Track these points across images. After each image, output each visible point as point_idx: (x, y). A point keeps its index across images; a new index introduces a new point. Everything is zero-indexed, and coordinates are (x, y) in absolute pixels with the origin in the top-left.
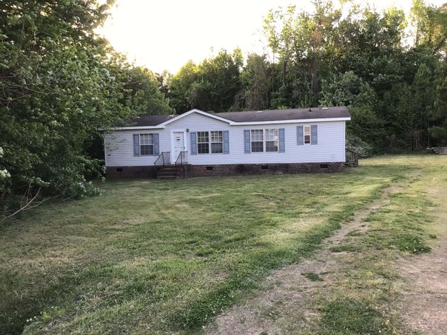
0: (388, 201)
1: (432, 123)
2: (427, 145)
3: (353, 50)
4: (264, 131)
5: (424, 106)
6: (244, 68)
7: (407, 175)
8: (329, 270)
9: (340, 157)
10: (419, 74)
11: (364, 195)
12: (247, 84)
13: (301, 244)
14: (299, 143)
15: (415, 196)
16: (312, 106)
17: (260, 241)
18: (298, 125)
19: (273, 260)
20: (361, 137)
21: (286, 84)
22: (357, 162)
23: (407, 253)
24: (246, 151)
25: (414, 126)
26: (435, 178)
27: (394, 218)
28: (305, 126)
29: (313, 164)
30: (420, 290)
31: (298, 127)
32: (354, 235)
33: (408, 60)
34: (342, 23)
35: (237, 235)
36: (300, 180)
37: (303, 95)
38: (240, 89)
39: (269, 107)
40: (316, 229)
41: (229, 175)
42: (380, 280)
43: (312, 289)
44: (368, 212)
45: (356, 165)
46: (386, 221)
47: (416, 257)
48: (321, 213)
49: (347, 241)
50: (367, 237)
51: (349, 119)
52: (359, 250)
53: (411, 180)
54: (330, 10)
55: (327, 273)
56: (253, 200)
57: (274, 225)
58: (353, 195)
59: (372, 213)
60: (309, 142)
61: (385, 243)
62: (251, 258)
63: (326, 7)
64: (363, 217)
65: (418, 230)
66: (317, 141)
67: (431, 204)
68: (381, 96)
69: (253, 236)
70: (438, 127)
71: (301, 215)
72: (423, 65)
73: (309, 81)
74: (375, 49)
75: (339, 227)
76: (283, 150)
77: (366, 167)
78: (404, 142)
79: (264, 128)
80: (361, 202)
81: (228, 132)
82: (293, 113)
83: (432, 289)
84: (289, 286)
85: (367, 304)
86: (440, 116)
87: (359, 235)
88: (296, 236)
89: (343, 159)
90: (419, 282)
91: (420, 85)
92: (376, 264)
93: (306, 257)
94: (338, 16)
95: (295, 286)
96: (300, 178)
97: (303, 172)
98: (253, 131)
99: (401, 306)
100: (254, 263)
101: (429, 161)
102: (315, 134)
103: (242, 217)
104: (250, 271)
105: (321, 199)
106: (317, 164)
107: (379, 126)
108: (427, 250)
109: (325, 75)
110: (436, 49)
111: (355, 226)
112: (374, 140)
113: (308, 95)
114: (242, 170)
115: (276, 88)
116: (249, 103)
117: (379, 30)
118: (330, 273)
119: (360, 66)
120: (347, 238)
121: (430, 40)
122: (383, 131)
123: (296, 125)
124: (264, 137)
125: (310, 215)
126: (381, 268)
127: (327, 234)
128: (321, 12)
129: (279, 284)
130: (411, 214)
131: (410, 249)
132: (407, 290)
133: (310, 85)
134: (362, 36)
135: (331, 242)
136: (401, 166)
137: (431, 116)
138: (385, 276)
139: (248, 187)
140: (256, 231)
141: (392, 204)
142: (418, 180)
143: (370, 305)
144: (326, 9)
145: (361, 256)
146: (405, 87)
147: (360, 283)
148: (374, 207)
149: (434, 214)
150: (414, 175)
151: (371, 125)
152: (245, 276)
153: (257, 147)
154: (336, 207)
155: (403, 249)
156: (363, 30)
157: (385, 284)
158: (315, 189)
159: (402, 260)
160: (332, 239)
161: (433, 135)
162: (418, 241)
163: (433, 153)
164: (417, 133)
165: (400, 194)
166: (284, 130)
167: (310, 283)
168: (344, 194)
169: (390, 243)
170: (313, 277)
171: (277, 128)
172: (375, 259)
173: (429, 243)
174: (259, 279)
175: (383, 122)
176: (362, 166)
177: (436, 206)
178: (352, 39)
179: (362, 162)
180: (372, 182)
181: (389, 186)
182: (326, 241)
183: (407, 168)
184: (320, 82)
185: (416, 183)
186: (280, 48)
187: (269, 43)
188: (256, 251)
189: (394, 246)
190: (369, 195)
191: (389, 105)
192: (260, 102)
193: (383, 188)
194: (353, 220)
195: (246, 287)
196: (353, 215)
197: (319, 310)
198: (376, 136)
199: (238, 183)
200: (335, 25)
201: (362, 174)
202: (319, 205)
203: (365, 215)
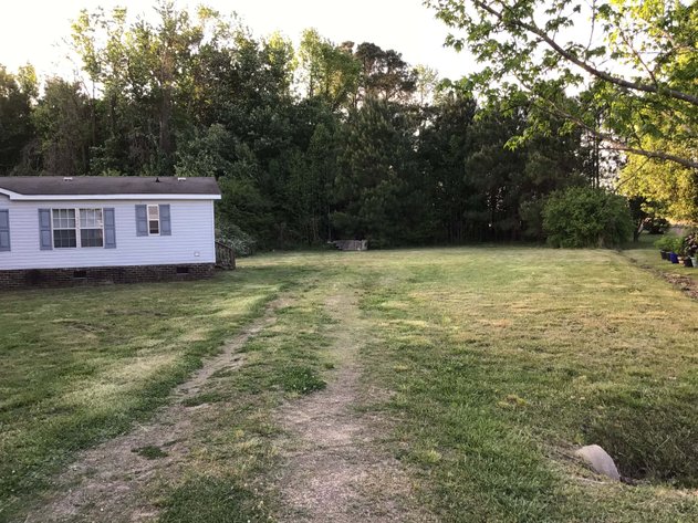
0: (274, 320)
1: (334, 208)
2: (327, 238)
3: (223, 93)
4: (77, 213)
5: (321, 182)
6: (39, 101)
7: (301, 281)
8: (177, 437)
9: (208, 255)
10: (316, 138)
11: (242, 313)
12: (46, 129)
13: (135, 401)
14: (141, 233)
15: (310, 310)
16: (161, 174)
17: (62, 404)
18: (138, 203)
19: (84, 433)
20: (240, 225)
21: (116, 134)
22: (233, 262)
23: (295, 394)
24: (44, 246)
25: (310, 211)
26: (336, 284)
27: (279, 344)
28: (149, 205)
29: (165, 266)
30: (309, 446)
31: (138, 207)
32: (221, 376)
33: (300, 117)
34: (204, 48)
35: (18, 398)
36: (144, 294)
37: (146, 156)
38: (33, 137)
39: (87, 171)
40: (162, 372)
41: (10, 288)
42: (254, 441)
43: (149, 473)
44: (245, 338)
45: (232, 267)
46: (269, 349)
47: (307, 398)
48: (173, 345)
49: (210, 386)
50: (240, 376)
51: (219, 197)
52: (227, 398)
53: (306, 287)
54: (184, 27)
55: (174, 442)
56: (55, 333)
57: (91, 372)
58: (225, 313)
59: (251, 339)
60: (157, 232)
61: (265, 382)
62: (43, 435)
63: (180, 20)
64: (237, 346)
65: (312, 358)
66: (170, 231)
67: (329, 321)
68: (265, 166)
69: (49, 396)
70: (341, 213)
71: (138, 352)
72: (321, 125)
73: (156, 132)
74: (254, 95)
75: (200, 366)
76: (112, 245)
77: (246, 270)
78: (297, 233)
79: (77, 207)
80: (235, 324)
81: (7, 211)
82: (129, 184)
83: (324, 442)
84: (110, 474)
85: (233, 482)
86: (343, 198)
87: (229, 374)
88: (128, 386)
89: (212, 259)
90: (309, 436)
91: (318, 153)
92: (251, 417)
93: (143, 421)
94: (197, 37)
95: (120, 472)
96: (143, 291)
97: (147, 281)
98: (56, 211)
99: (280, 475)
100: (48, 444)
101: (331, 259)
102: (166, 219)
103: (30, 363)
104: (36, 460)
105: (176, 322)
106: (171, 266)
107: (265, 210)
108: (321, 387)
109: (181, 125)
110: (336, 106)
111: (225, 361)
112: (257, 229)
113: (156, 155)
114: (36, 280)
115: (99, 140)
116: (50, 161)
117: (259, 67)
118: (180, 440)
119: (233, 119)
120: (210, 381)
121: (328, 92)
122: (270, 217)
123: (133, 204)
124: (78, 222)
125: (155, 350)
126: (257, 421)
127: (180, 378)
128: (171, 26)
129: (90, 473)
130: (303, 337)
131: (299, 388)
132: (292, 450)
133: (158, 140)
134: (234, 74)
135: (186, 391)
136: (294, 268)
137: (332, 197)
138: (262, 434)
139: (47, 309)
140: (57, 386)
141: (278, 323)
142: (314, 287)
143: (237, 483)
144: (179, 24)
145: (229, 407)
146: (297, 155)
147: (224, 450)
148: (254, 330)
149: (332, 335)
150: (310, 280)
151: (253, 207)
152: (26, 470)
153: (65, 239)
154: (196, 335)
155: (289, 389)
156: (237, 65)
157: (260, 446)
158: (167, 308)
159: (287, 404)
160: (188, 385)
161: (336, 224)
162: (310, 375)
163: (335, 248)
164: (314, 220)
165: (290, 308)
166: (113, 210)
167: (146, 464)
168: (210, 312)
169: (272, 383)
170: (151, 453)
171: (102, 206)
172: (249, 409)
173: (324, 376)
174: (55, 471)
175: (269, 204)
176: (240, 269)
177: (335, 322)
178: (221, 75)
179: (241, 263)
180: (254, 292)
181: (276, 297)
182: (177, 391)
183: (302, 271)
184: (173, 137)
185: (312, 292)
186: (104, 75)
187: (85, 64)
188: (53, 421)
189: (277, 386)
190: (248, 313)
191: (277, 179)
192: (71, 160)
193: (267, 300)
194: (222, 352)
195: (27, 490)
196: (222, 344)
197: (157, 505)
198: (260, 224)
199: (26, 303)
200: (194, 50)
201: (240, 280)
202: (170, 333)
203: (239, 343)
